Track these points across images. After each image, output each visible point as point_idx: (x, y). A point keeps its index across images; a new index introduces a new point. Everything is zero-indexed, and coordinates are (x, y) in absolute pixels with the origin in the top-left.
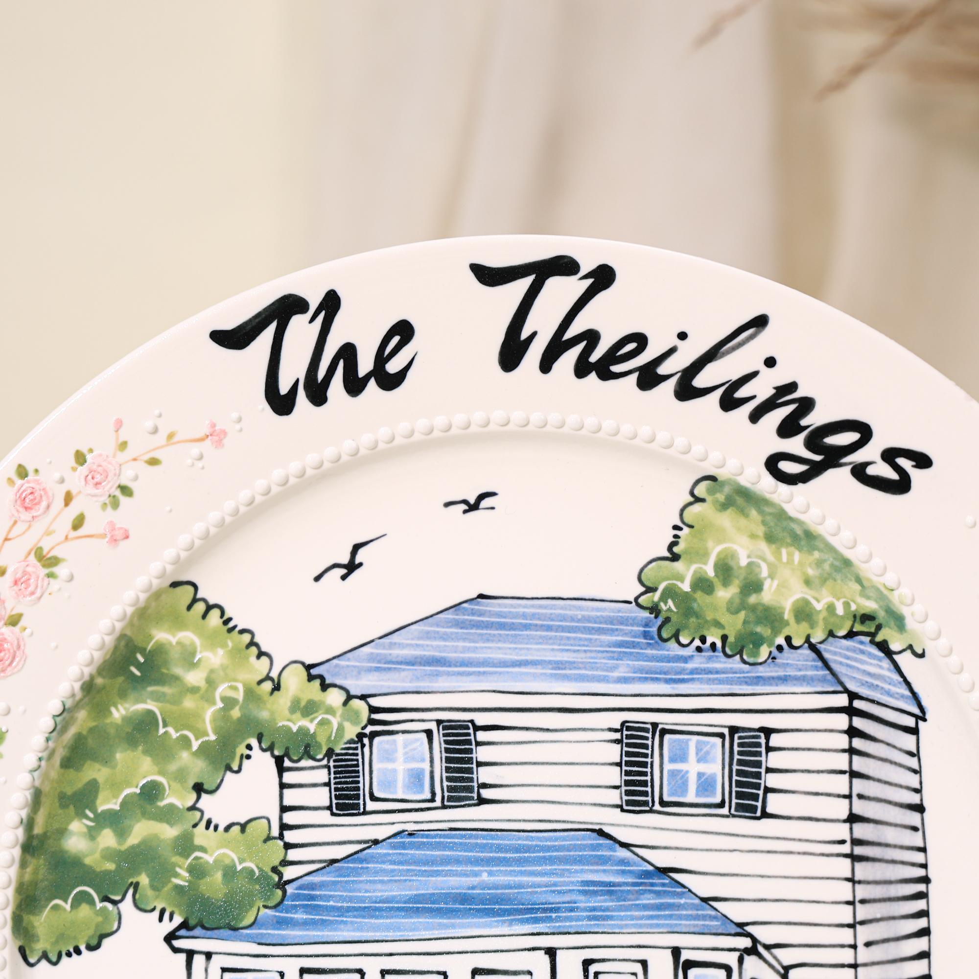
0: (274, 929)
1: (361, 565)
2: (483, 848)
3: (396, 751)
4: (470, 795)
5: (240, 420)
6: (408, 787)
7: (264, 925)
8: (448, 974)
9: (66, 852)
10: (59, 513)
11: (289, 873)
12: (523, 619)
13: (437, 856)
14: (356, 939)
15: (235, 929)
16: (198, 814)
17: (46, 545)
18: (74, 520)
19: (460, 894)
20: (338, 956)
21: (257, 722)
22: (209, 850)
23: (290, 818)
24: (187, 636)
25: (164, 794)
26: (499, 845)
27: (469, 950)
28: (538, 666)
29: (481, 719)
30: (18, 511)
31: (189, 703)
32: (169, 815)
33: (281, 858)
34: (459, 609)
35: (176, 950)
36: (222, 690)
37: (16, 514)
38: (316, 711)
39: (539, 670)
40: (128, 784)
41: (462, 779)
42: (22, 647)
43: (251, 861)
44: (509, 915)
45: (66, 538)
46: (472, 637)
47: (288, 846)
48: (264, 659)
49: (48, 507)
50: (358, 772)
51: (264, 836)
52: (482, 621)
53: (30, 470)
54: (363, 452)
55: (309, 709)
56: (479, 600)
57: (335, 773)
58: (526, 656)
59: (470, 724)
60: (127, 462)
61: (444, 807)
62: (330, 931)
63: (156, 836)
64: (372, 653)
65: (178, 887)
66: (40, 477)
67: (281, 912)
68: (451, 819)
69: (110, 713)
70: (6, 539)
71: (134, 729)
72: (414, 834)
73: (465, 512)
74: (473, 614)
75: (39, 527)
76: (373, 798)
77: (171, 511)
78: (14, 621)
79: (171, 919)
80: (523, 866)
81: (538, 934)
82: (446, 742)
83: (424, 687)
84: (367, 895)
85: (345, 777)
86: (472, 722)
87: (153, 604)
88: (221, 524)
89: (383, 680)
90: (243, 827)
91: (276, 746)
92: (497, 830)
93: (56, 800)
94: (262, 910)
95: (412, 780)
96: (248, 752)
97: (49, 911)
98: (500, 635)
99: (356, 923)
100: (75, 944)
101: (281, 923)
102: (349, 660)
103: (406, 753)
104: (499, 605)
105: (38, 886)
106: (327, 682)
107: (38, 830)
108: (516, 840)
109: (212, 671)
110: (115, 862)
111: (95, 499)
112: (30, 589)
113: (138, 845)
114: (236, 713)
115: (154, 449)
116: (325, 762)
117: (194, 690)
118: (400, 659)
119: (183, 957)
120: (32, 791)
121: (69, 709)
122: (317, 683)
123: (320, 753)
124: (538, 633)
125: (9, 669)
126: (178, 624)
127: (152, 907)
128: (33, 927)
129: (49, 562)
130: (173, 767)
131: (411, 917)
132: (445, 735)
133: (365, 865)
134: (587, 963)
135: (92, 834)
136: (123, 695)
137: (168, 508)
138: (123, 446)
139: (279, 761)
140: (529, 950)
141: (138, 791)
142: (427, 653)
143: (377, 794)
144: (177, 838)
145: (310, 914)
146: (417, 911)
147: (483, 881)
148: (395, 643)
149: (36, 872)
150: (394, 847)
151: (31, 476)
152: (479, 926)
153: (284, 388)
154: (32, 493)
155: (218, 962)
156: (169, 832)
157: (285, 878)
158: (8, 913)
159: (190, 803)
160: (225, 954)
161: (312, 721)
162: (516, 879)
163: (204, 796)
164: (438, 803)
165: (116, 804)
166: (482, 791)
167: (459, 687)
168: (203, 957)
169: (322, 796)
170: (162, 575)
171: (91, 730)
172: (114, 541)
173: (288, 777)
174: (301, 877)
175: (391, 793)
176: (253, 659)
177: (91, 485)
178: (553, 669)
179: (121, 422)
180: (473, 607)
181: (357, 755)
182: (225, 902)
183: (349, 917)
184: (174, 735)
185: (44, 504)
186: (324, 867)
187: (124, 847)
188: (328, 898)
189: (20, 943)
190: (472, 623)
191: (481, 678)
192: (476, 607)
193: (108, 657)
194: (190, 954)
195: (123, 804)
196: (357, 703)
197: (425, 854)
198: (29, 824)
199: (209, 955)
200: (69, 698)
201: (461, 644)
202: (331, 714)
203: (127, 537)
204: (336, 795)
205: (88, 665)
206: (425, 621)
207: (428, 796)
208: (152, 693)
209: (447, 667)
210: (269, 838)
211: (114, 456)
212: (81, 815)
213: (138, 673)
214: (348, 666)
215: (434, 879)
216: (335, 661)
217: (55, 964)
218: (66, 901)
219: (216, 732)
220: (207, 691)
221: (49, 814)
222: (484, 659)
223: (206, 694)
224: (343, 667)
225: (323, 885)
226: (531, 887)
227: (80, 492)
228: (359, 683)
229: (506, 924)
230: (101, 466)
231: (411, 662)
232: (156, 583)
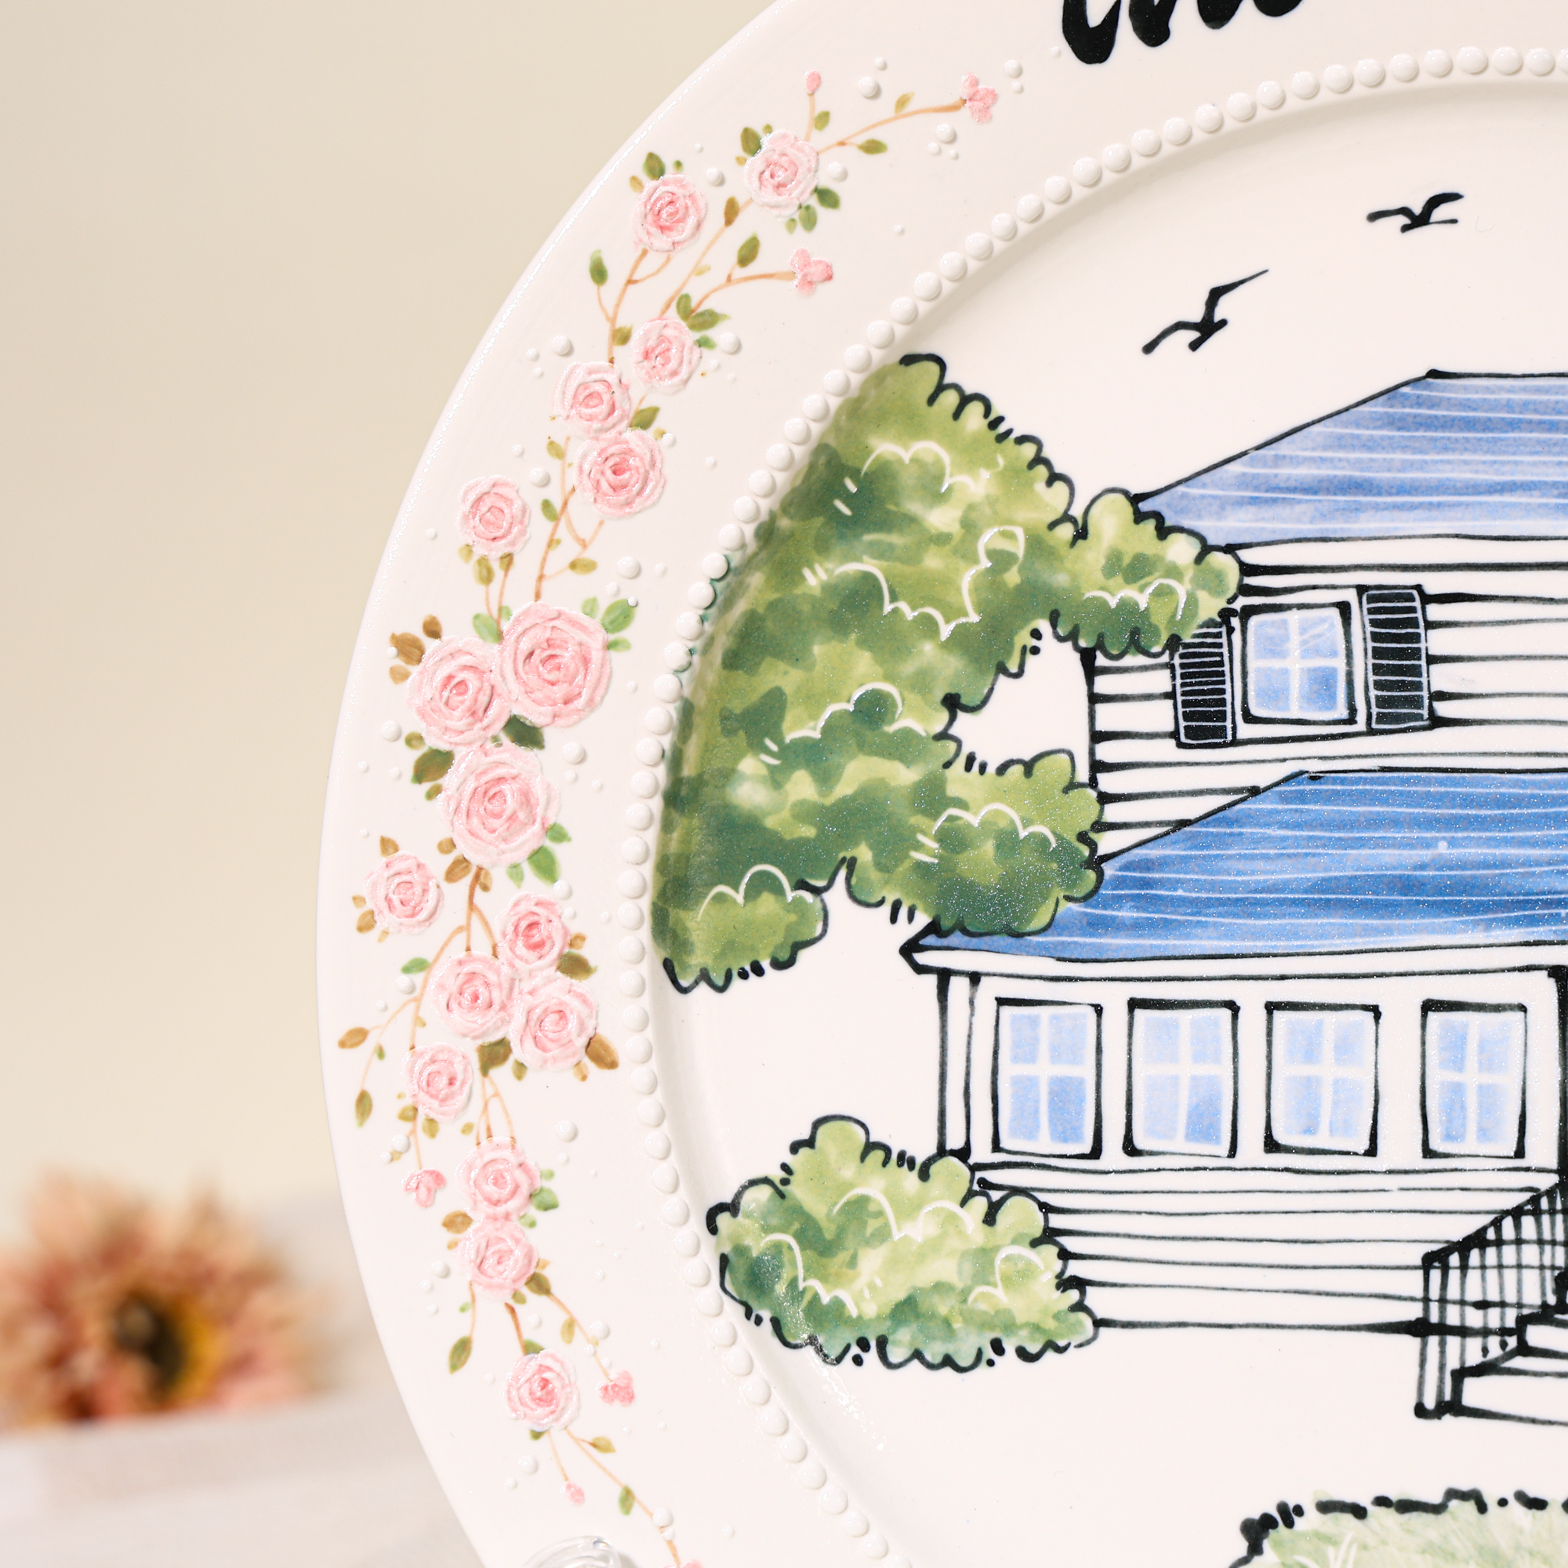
0: (1084, 935)
1: (1223, 323)
2: (1440, 799)
3: (1286, 638)
4: (1416, 711)
5: (1019, 73)
6: (1309, 699)
7: (1066, 929)
8: (1381, 1009)
9: (735, 807)
10: (717, 237)
11: (1108, 842)
12: (1508, 412)
13: (1360, 814)
14: (1223, 952)
15: (1019, 935)
16: (952, 746)
17: (695, 292)
18: (742, 248)
19: (1400, 877)
20: (1193, 979)
21: (1049, 592)
22: (971, 805)
23: (1107, 752)
24: (928, 448)
25: (894, 713)
26: (1468, 795)
27: (1417, 969)
28: (1534, 493)
29: (1434, 583)
30: (648, 233)
31: (933, 561)
32: (903, 747)
33: (1094, 818)
34: (1394, 397)
35: (920, 969)
36: (988, 538)
37: (645, 238)
38: (1150, 573)
39: (1535, 499)
40: (835, 697)
41: (1403, 686)
42: (658, 464)
43: (1042, 823)
44: (1485, 912)
45: (729, 279)
46: (1417, 445)
47: (1105, 799)
48: (1060, 487)
49: (698, 226)
50: (1222, 674)
51: (1065, 782)
52: (1436, 417)
53: (668, 162)
54: (1230, 125)
55: (1137, 569)
56: (1430, 380)
57: (1183, 676)
58: (1512, 474)
59: (1415, 593)
60: (829, 148)
61: (1371, 732)
62: (1179, 938)
63: (882, 783)
64: (1244, 474)
65: (920, 866)
66: (685, 175)
67: (1095, 907)
68: (1383, 752)
69: (803, 578)
70: (630, 282)
71: (841, 605)
72: (1320, 778)
73: (1405, 228)
74: (1419, 405)
75: (684, 260)
76: (1249, 718)
77: (902, 232)
78: (644, 420)
79: (911, 918)
80: (1509, 831)
81: (1537, 943)
82: (1374, 623)
83: (1335, 531)
84: (1239, 879)
85: (1200, 684)
86: (1418, 588)
87: (873, 393)
88: (987, 254)
89: (1263, 519)
90: (1029, 767)
91: (1082, 632)
92: (1464, 771)
93: (717, 721)
94: (1063, 902)
95: (1315, 687)
96: (1034, 642)
97: (709, 903)
98: (1467, 440)
99: (1223, 925)
100: (753, 959)
101: (1096, 925)
102: (1204, 486)
103: (1304, 643)
104: (1465, 389)
105: (691, 861)
106: (1168, 523)
107: (688, 771)
108: (1497, 787)
109: (971, 507)
110: (815, 825)
111: (775, 212)
112: (673, 365)
113: (853, 798)
114: (1013, 577)
115: (874, 126)
116: (1165, 658)
117: (942, 539)
118: (1292, 484)
119: (932, 980)
120: (678, 704)
121: (736, 569)
122: (1150, 525)
123: (1157, 643)
124: (1534, 435)
125: (638, 500)
126: (915, 428)
127: (879, 899)
128: (686, 929)
129: (701, 320)
130: (908, 668)
131: (1316, 916)
132: (1371, 611)
133: (1236, 830)
135: (776, 779)
136: (822, 547)
137: (898, 227)
138: (822, 120)
139: (1087, 658)
140: (1521, 969)
141: (851, 708)
142: (1339, 473)
143: (1255, 711)
144: (918, 786)
145: (1145, 910)
146: (1327, 906)
147: (1441, 855)
148: (1284, 457)
149: (686, 840)
150: (1285, 799)
151: (670, 174)
152: (1433, 930)
153: (1095, 15)
154: (671, 202)
155: (990, 989)
156: (903, 776)
157: (1101, 851)
158: (646, 903)
159: (938, 728)
160: (1002, 975)
161: (1142, 589)
162: (1497, 852)
163: (962, 716)
164: (1360, 726)
165: (814, 729)
166: (1437, 705)
167: (1396, 529)
168: (966, 981)
169: (1162, 716)
170: (888, 343)
171: (772, 606)
172: (808, 283)
173: (1103, 685)
174: (1128, 849)
175: (1279, 709)
176: (1040, 486)
177: (770, 189)
178: (1560, 496)
179: (820, 78)
180: (1418, 392)
181: (1220, 646)
182: (1001, 891)
183: (1211, 915)
184: (909, 614)
185: (691, 221)
186: (1167, 834)
187: (829, 801)
188: (1175, 884)
189: (665, 954)
190: (1418, 420)
191: (1434, 513)
192: (1425, 393)
193: (799, 482)
194: (944, 976)
195: (827, 730)
196: (1218, 559)
197: (1339, 811)
198: (675, 760)
199: (975, 978)
200: (737, 550)
201: (1399, 456)
202: (1175, 578)
203: (830, 278)
204: (1184, 713)
205: (766, 496)
206: (1335, 417)
207: (1344, 713)
208: (871, 544)
209: (1374, 495)
210: (1072, 786)
211: (807, 139)
212: (759, 748)
213: (847, 511)
214: (1203, 497)
215: (1355, 852)
216: (1181, 489)
217: (721, 989)
218: (736, 888)
219: (980, 608)
220: (963, 540)
221: (706, 744)
222: (1439, 480)
223: (962, 545)
224: (1194, 498)
225: (1166, 863)
226: (1523, 865)
227: (751, 201)
228: (1222, 524)
229: (1480, 927)
230: (785, 155)
231: (1312, 488)
232: (877, 355)
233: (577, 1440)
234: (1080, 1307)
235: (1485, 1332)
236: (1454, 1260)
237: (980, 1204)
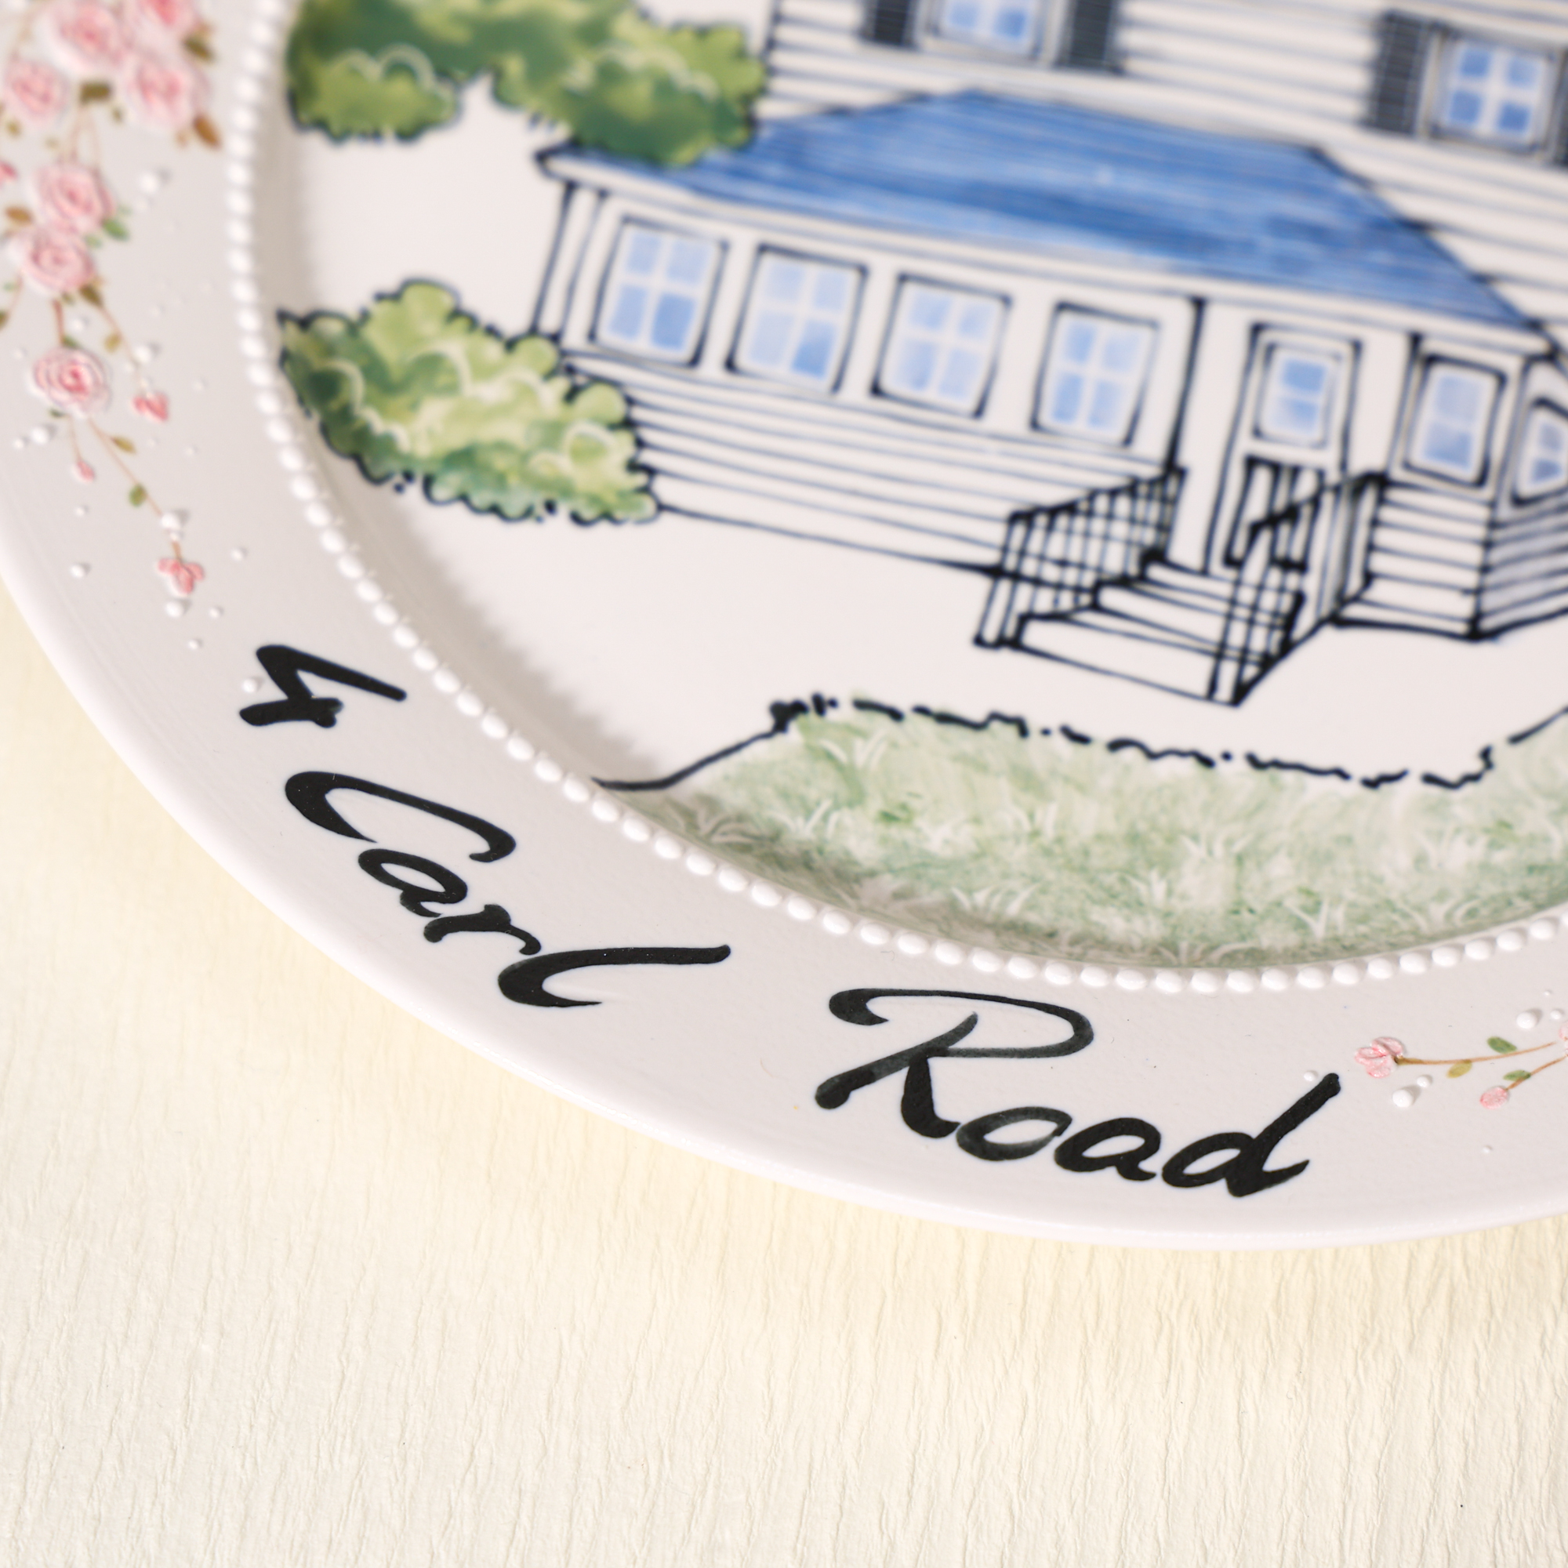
0: (726, 179)
2: (1111, 138)
7: (709, 172)
8: (1012, 299)
11: (767, 109)
13: (1028, 135)
14: (866, 219)
19: (1058, 194)
20: (828, 238)
22: (637, 48)
23: (786, 33)
26: (1139, 139)
33: (756, 83)
35: (547, 173)
44: (1137, 238)
47: (771, 71)
51: (733, 51)
61: (1053, 69)
63: (546, 15)
65: (569, 91)
76: (935, 34)
79: (550, 128)
80: (1173, 176)
84: (894, 164)
90: (701, 30)
92: (1139, 118)
94: (711, 149)
100: (374, 125)
101: (739, 175)
108: (1169, 138)
113: (513, 18)
119: (558, 187)
131: (967, 211)
134: (1257, 329)
140: (1161, 292)
146: (979, 205)
147: (1101, 183)
150: (955, 108)
155: (613, 209)
157: (760, 115)
160: (632, 197)
162: (1159, 191)
168: (593, 194)
174: (787, 118)
187: (488, 14)
194: (572, 186)
197: (1007, 129)
199: (603, 194)
207: (1028, 49)
210: (741, 54)
215: (1016, 164)
217: (336, 142)
218: (374, 59)
233: (99, 434)
234: (646, 490)
235: (1059, 586)
236: (1041, 521)
237: (561, 384)
